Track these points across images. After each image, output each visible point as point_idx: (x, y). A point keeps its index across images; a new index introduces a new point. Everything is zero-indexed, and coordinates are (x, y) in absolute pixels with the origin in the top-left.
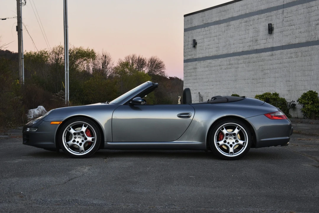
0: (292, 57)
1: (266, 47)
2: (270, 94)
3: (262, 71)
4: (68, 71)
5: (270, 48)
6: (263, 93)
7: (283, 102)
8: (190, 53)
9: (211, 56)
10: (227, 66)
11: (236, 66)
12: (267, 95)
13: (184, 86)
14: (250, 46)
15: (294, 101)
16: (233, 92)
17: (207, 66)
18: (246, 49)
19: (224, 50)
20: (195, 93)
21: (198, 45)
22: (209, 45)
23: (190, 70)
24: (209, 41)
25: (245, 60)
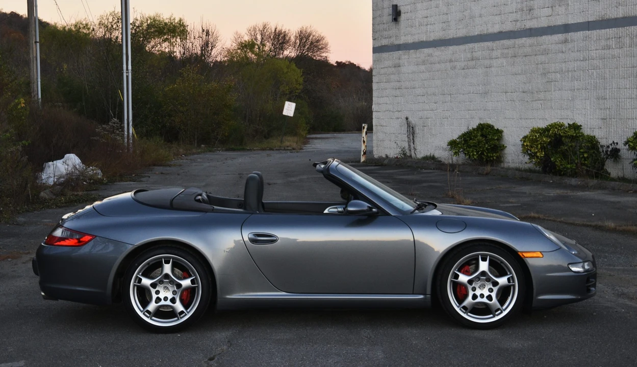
0: (609, 48)
1: (552, 24)
2: (562, 125)
3: (544, 74)
4: (130, 71)
5: (559, 26)
6: (547, 124)
7: (592, 143)
8: (385, 33)
9: (431, 39)
10: (466, 63)
11: (487, 62)
12: (556, 128)
13: (374, 103)
14: (516, 21)
15: (617, 143)
16: (480, 119)
17: (424, 61)
18: (508, 27)
19: (459, 29)
20: (398, 118)
21: (403, 17)
22: (427, 17)
23: (386, 70)
24: (427, 9)
25: (506, 51)
